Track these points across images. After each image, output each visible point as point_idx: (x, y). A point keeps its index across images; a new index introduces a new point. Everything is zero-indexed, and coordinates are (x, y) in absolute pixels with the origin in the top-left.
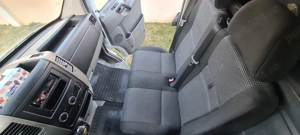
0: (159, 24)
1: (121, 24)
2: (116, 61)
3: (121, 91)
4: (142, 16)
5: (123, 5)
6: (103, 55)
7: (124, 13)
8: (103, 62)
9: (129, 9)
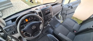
0: (77, 19)
1: (67, 11)
2: (59, 19)
3: (56, 26)
4: (74, 12)
5: (71, 6)
6: (57, 16)
7: (70, 8)
8: (56, 17)
9: (72, 8)
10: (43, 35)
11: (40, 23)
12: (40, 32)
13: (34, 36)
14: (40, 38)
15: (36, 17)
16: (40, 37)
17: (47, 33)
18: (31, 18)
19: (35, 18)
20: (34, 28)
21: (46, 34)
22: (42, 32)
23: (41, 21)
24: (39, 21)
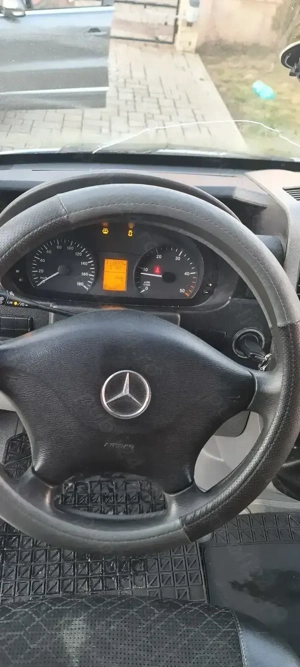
10: (198, 593)
11: (244, 398)
12: (175, 516)
13: (61, 508)
14: (130, 602)
15: (241, 290)
16: (136, 587)
17: (271, 611)
18: (169, 277)
19: (222, 298)
20: (124, 405)
21: (246, 603)
22: (196, 528)
23: (271, 367)
24: (253, 364)
